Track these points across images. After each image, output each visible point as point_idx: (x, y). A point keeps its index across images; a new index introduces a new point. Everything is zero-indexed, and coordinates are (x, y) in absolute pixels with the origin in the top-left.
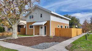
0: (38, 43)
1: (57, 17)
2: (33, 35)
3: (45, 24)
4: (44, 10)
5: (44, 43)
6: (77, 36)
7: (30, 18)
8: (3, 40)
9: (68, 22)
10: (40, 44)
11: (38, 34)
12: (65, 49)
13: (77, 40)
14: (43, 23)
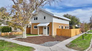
0: (44, 42)
1: (58, 19)
2: (38, 35)
3: (48, 26)
4: (47, 13)
5: (49, 42)
6: (76, 35)
7: (35, 19)
8: (16, 39)
9: (68, 23)
10: (46, 43)
11: (42, 34)
12: (66, 47)
13: (75, 40)
14: (47, 25)
